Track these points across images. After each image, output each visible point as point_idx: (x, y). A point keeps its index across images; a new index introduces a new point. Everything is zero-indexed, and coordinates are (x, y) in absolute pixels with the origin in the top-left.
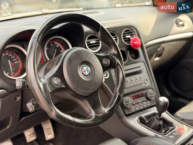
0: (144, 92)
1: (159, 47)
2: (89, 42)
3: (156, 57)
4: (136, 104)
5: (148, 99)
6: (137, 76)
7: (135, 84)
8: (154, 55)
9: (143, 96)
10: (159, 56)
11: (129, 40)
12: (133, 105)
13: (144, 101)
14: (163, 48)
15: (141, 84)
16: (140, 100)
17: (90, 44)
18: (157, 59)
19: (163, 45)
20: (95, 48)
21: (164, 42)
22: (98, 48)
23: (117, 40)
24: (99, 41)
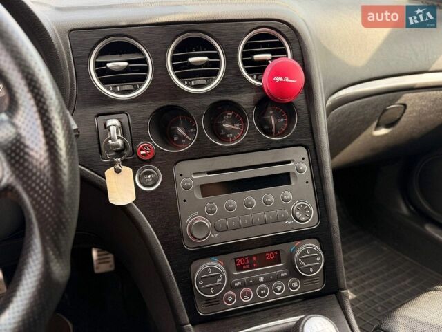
0: (284, 248)
1: (392, 102)
2: (105, 63)
3: (378, 127)
4: (244, 285)
5: (294, 273)
7: (257, 217)
10: (388, 126)
12: (231, 287)
14: (405, 106)
16: (262, 273)
19: (407, 97)
20: (127, 87)
21: (410, 89)
22: (141, 86)
23: (218, 65)
24: (145, 61)
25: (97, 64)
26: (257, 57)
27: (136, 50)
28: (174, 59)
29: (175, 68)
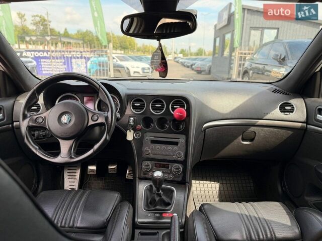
1: (247, 130)
3: (243, 140)
7: (166, 153)
10: (249, 141)
15: (171, 155)
17: (135, 106)
20: (139, 110)
21: (254, 125)
22: (142, 110)
23: (164, 107)
24: (144, 104)
25: (133, 104)
26: (175, 107)
27: (142, 101)
28: (152, 105)
29: (152, 107)
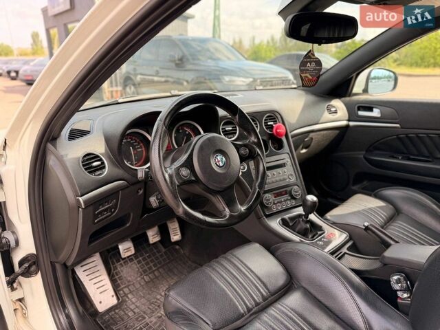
0: (288, 189)
1: (306, 137)
2: (225, 129)
3: (302, 148)
4: (278, 202)
5: (293, 198)
6: (280, 170)
7: (278, 179)
8: (301, 147)
9: (286, 194)
10: (306, 148)
11: (272, 127)
12: (274, 203)
13: (288, 200)
14: (312, 139)
15: (285, 179)
16: (282, 198)
17: (226, 131)
18: (304, 151)
19: (311, 135)
20: (231, 136)
21: (312, 131)
22: (235, 135)
23: (258, 127)
24: (236, 127)
25: (222, 129)
26: (269, 123)
